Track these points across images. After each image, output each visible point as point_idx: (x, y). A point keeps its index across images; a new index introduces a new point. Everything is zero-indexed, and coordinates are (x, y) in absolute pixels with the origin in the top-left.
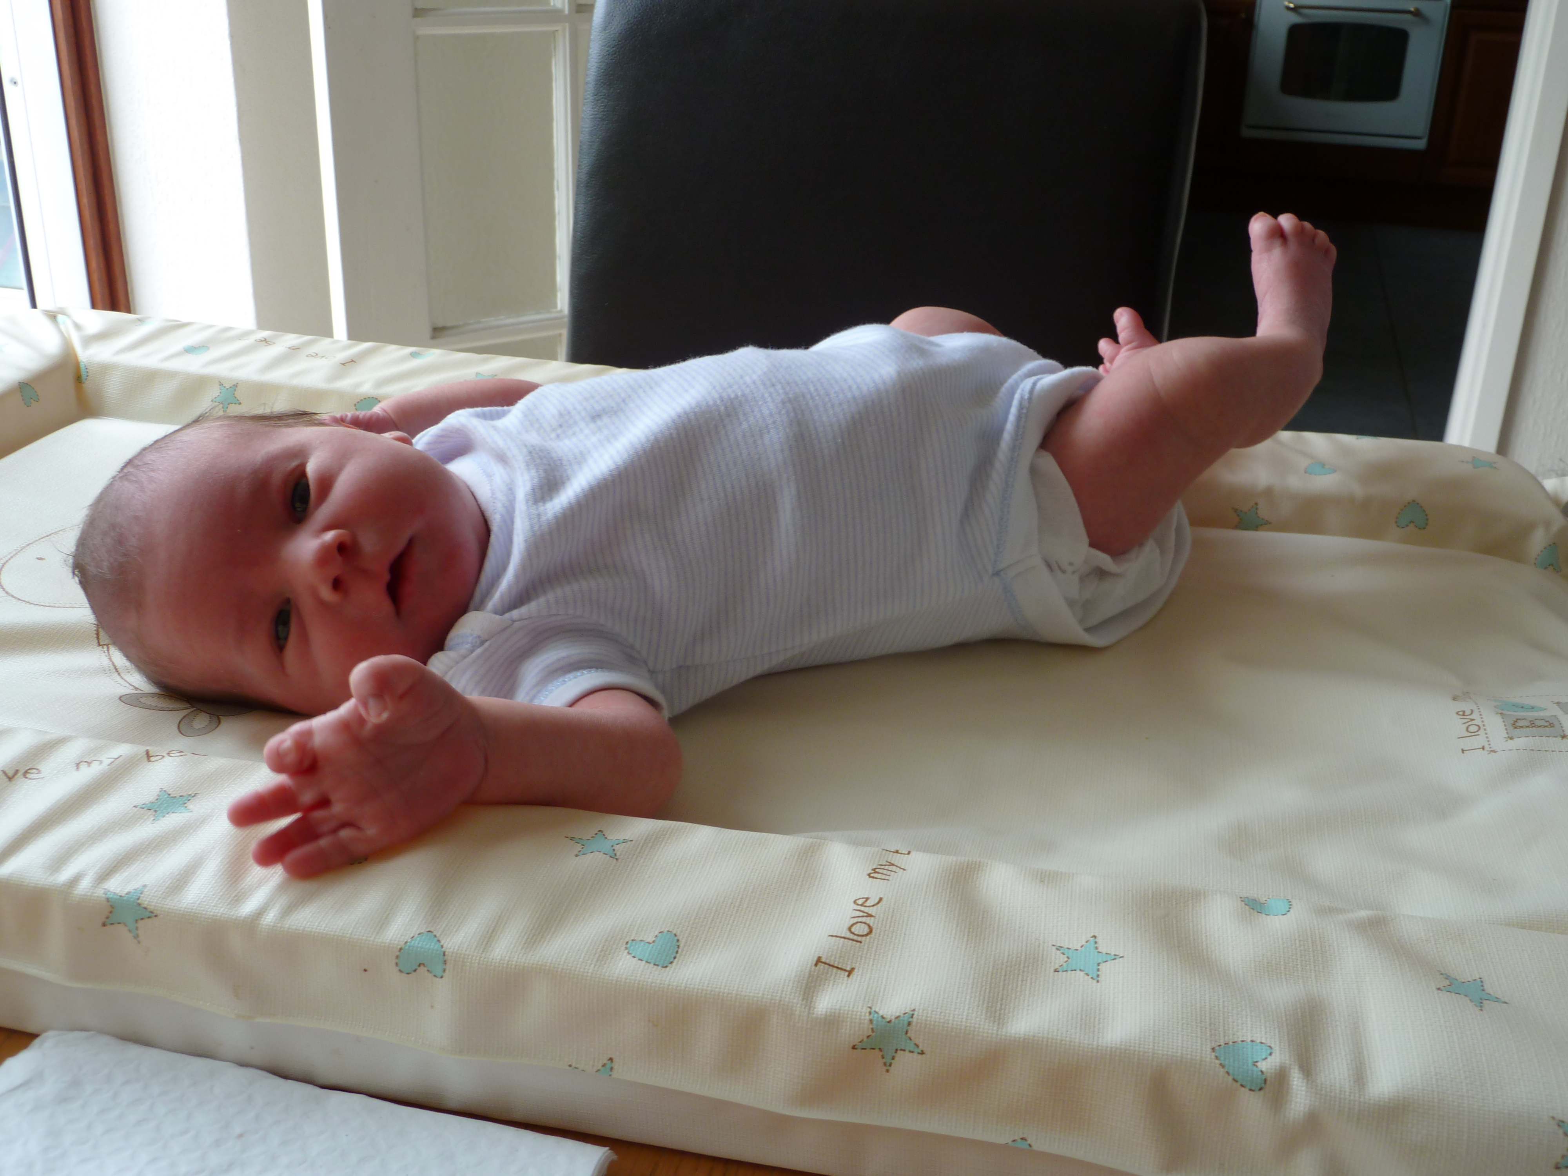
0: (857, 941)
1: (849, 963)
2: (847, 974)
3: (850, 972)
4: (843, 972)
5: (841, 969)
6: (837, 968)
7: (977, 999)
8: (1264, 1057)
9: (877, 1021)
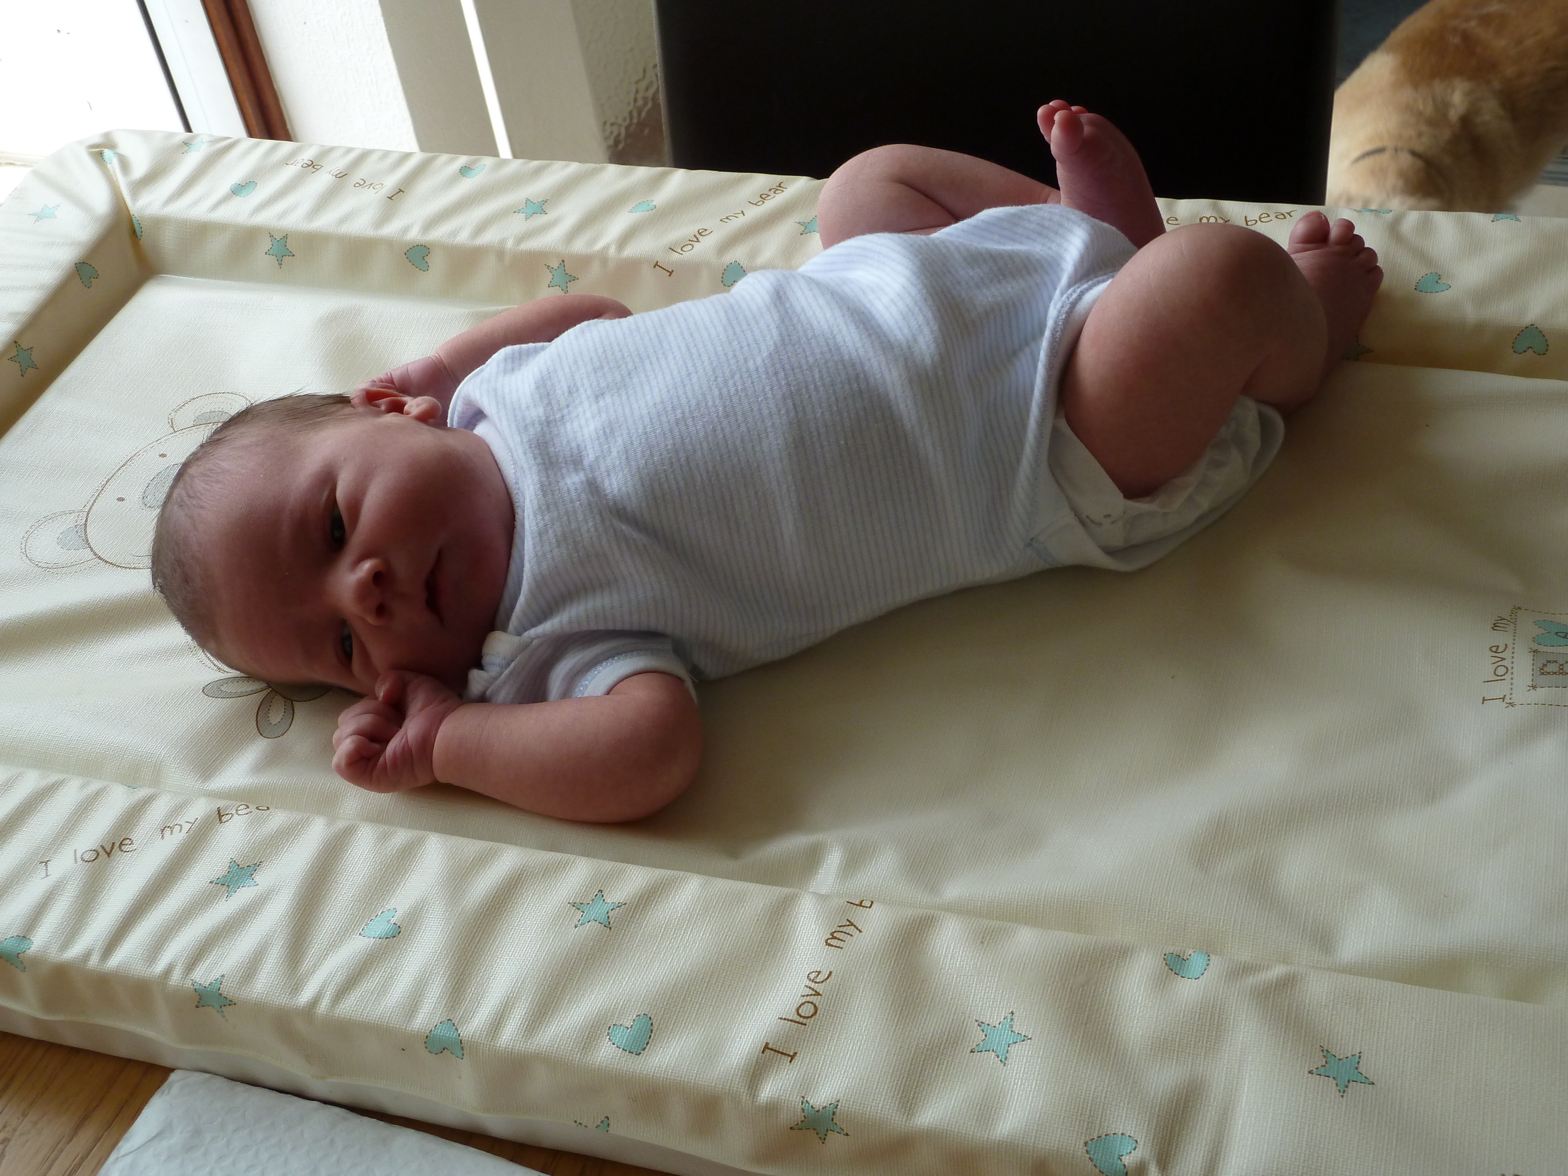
0: (802, 1024)
1: (793, 1048)
2: (790, 1058)
3: (792, 1057)
4: (786, 1057)
5: (785, 1054)
6: (782, 1053)
7: (893, 1089)
8: (1129, 1151)
9: (808, 1110)
